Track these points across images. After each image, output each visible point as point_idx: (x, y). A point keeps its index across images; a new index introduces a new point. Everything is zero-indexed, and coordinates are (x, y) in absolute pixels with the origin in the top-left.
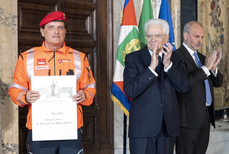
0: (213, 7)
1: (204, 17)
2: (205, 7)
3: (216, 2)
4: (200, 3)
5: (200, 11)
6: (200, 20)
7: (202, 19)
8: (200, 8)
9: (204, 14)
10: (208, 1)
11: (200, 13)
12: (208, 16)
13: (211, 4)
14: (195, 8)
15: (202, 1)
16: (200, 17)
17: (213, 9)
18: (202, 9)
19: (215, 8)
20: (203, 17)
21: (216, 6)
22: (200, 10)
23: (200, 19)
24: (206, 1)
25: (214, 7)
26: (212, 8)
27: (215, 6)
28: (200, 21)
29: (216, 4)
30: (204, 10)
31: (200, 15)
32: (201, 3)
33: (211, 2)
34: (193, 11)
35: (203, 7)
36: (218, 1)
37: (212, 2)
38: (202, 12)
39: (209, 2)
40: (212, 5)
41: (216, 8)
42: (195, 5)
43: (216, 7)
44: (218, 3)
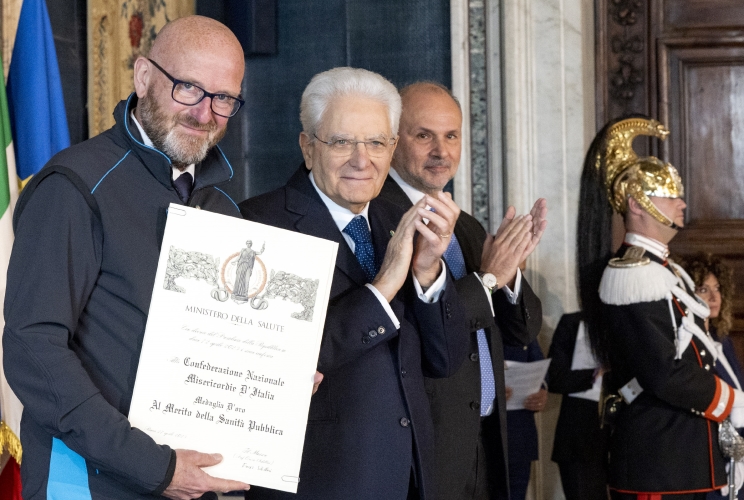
0: (135, 34)
1: (109, 75)
2: (111, 34)
3: (147, 16)
4: (95, 19)
5: (96, 50)
6: (96, 84)
7: (105, 79)
8: (95, 39)
9: (108, 61)
10: (120, 13)
11: (96, 56)
12: (122, 69)
13: (131, 23)
14: (76, 40)
15: (104, 12)
16: (97, 72)
17: (138, 45)
18: (101, 42)
19: (142, 41)
20: (105, 72)
21: (146, 31)
22: (96, 46)
23: (97, 79)
24: (114, 13)
25: (140, 35)
26: (135, 42)
27: (143, 31)
28: (96, 87)
29: (147, 23)
30: (108, 45)
31: (96, 64)
32: (100, 19)
33: (129, 18)
34: (73, 51)
35: (106, 34)
36: (152, 14)
37: (134, 16)
38: (102, 54)
39: (124, 17)
40: (134, 28)
41: (147, 39)
42: (77, 27)
43: (146, 35)
44: (154, 22)
